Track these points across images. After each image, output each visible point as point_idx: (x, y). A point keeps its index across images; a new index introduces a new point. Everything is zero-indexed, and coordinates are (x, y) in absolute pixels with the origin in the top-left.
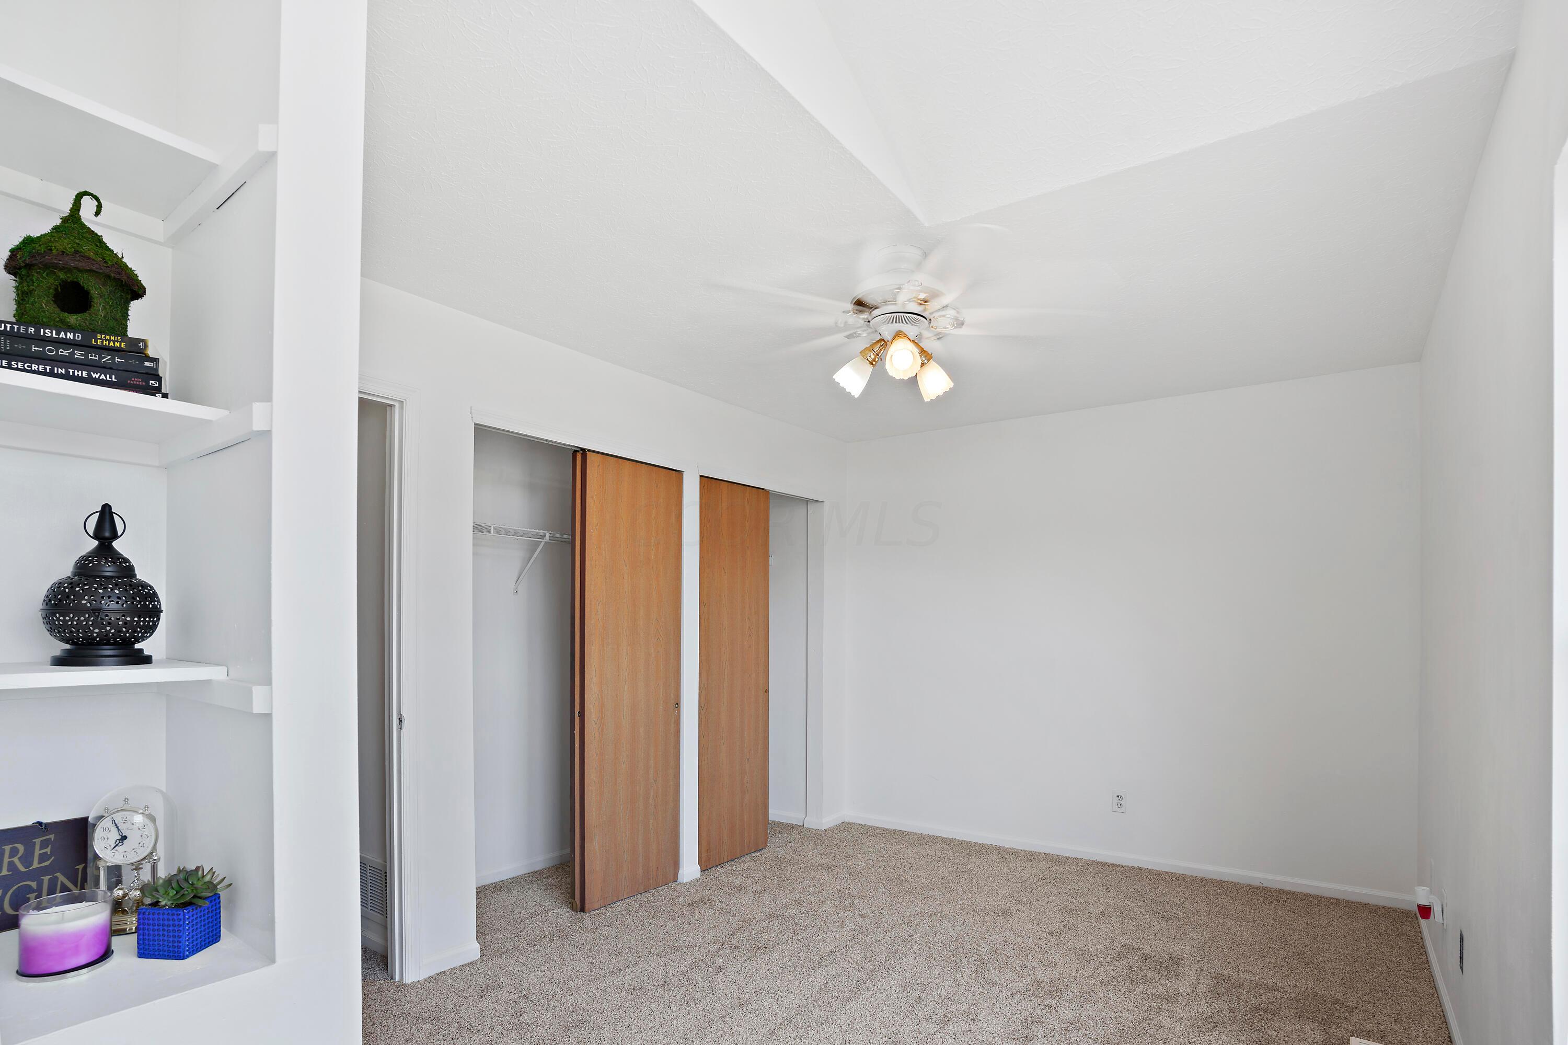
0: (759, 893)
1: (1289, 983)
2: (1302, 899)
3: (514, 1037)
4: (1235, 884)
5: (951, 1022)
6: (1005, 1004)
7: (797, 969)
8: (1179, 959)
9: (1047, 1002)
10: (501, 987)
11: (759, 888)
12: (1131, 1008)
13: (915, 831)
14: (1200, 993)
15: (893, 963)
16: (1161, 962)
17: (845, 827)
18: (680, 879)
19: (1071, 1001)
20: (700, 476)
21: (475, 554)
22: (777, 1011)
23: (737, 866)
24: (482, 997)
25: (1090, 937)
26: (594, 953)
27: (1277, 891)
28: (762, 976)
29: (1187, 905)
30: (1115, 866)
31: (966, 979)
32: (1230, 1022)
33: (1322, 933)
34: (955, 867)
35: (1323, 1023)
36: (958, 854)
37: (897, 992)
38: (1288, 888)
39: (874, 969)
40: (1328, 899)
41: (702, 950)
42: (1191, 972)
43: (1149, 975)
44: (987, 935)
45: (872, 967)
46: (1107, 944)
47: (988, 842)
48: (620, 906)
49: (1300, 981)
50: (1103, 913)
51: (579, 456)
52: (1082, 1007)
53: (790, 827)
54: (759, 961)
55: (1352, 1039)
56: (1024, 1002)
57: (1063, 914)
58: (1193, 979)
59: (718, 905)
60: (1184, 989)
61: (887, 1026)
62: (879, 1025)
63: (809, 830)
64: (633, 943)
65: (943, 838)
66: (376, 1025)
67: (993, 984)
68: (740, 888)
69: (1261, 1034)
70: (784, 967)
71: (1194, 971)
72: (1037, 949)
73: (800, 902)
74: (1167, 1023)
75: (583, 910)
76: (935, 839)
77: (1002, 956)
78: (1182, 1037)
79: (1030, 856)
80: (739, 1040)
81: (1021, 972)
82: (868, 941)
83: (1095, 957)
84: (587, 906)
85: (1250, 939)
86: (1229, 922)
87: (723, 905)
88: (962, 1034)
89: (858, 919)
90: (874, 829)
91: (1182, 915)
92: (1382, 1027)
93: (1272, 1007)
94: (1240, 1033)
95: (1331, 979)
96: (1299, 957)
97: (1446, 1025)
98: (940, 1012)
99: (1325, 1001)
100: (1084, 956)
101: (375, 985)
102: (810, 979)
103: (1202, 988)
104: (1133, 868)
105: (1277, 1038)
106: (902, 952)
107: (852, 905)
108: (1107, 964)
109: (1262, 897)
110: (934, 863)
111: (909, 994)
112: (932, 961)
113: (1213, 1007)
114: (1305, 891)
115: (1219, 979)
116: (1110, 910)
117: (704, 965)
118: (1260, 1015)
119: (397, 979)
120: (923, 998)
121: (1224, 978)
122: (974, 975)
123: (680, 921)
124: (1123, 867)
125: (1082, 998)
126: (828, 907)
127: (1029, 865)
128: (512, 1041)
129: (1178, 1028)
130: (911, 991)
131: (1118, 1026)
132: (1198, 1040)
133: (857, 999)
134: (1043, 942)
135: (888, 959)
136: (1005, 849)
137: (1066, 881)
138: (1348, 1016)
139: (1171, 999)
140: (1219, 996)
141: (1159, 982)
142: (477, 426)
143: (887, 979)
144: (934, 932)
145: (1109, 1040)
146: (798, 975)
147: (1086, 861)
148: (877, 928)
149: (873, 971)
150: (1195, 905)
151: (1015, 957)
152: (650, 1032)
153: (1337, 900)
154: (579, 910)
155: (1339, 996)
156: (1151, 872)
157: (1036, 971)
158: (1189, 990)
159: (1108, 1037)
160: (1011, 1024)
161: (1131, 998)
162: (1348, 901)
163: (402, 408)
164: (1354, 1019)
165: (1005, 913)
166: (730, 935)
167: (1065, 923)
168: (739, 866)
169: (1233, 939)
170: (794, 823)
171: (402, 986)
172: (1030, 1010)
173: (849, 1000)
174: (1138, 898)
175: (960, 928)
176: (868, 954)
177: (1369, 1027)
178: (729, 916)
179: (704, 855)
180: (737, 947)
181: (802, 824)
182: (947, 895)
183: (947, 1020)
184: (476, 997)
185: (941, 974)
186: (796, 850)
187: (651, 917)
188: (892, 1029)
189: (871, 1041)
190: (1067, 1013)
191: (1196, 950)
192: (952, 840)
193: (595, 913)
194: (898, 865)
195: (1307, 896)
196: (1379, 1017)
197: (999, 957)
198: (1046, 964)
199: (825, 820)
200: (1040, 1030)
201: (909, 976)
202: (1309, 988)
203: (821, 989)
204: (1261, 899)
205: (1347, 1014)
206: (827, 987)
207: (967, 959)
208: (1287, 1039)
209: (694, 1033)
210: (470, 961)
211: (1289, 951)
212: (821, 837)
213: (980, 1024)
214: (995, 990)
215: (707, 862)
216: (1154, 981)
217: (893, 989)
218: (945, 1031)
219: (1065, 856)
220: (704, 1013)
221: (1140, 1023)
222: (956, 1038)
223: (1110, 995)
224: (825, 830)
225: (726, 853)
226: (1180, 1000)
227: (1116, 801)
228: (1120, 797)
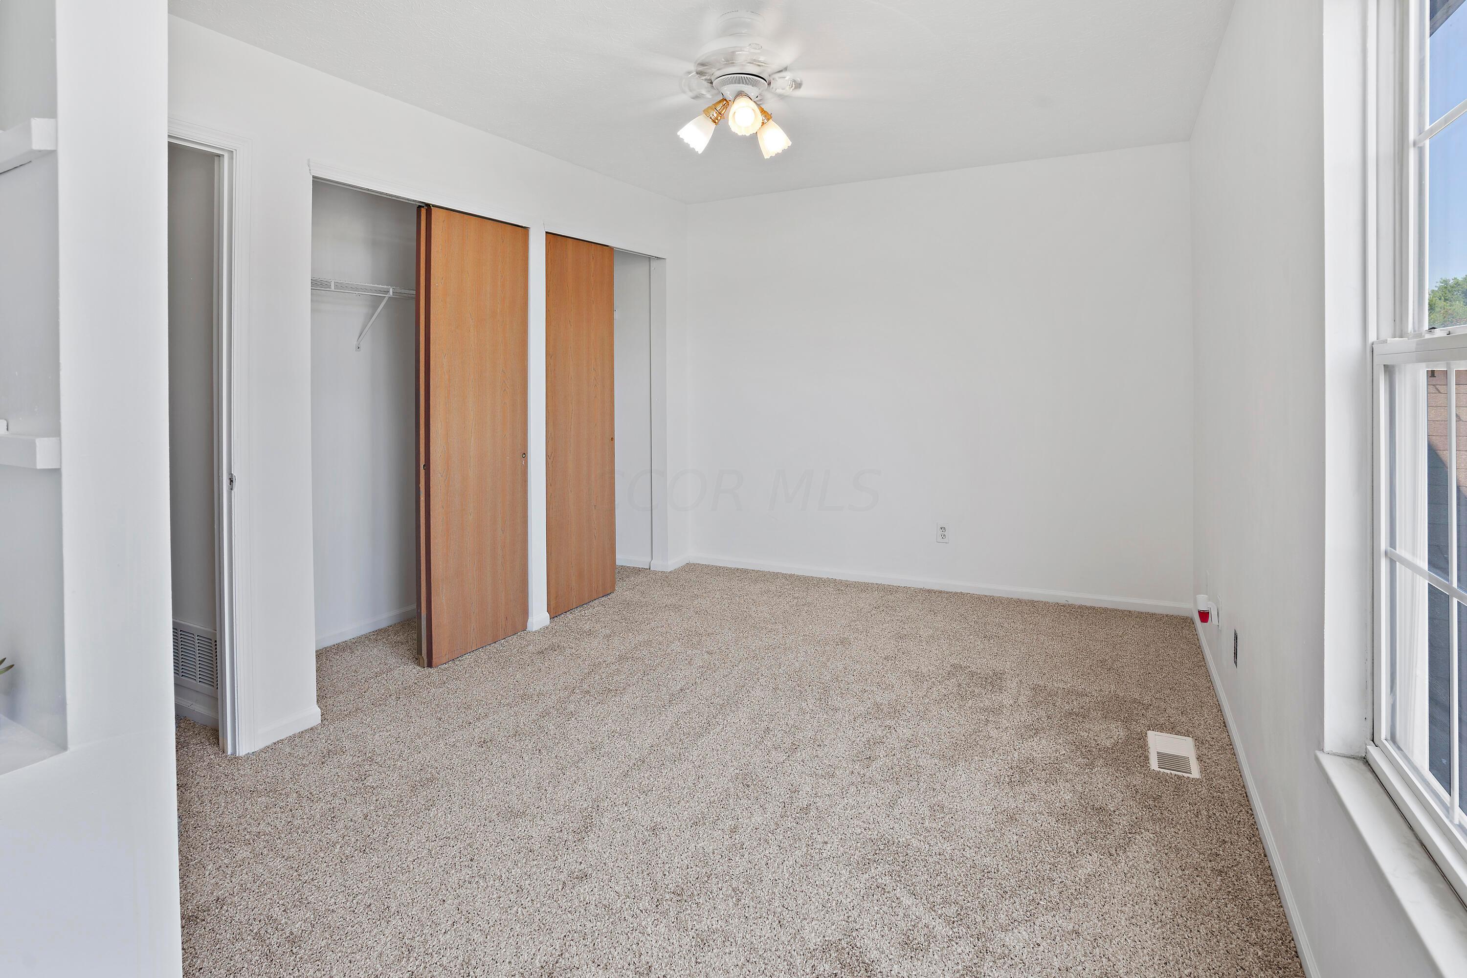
0: (608, 637)
1: (1095, 688)
2: (1101, 613)
3: (359, 802)
4: (1045, 603)
5: (799, 750)
6: (848, 728)
7: (648, 709)
8: (1001, 674)
9: (887, 723)
10: (344, 751)
11: (608, 632)
12: (962, 723)
13: (756, 569)
14: (1022, 704)
15: (741, 696)
16: (986, 678)
17: (690, 568)
18: (529, 629)
19: (908, 720)
22: (630, 752)
23: (586, 612)
24: (323, 763)
25: (922, 659)
26: (442, 708)
27: (1080, 607)
28: (614, 718)
29: (1006, 625)
30: (941, 592)
31: (811, 706)
32: (1048, 728)
33: (1119, 642)
34: (796, 601)
35: (1127, 721)
36: (797, 589)
37: (746, 724)
38: (1089, 604)
39: (724, 703)
40: (1123, 611)
41: (553, 697)
42: (1012, 685)
43: (977, 691)
44: (829, 664)
45: (721, 702)
46: (937, 664)
47: (825, 576)
48: (468, 659)
49: (1104, 685)
50: (932, 636)
52: (919, 725)
53: (637, 571)
54: (610, 704)
55: (1149, 732)
56: (865, 725)
57: (897, 639)
58: (1015, 691)
59: (568, 651)
60: (1008, 702)
61: (738, 759)
62: (730, 758)
63: (655, 573)
64: (483, 694)
65: (783, 574)
66: (205, 804)
67: (836, 710)
68: (590, 633)
69: (1075, 736)
70: (635, 708)
71: (1015, 684)
72: (875, 674)
73: (648, 643)
74: (994, 733)
75: (430, 665)
76: (775, 575)
77: (844, 682)
78: (1008, 745)
79: (864, 587)
80: (593, 784)
81: (862, 697)
82: (716, 677)
83: (928, 678)
84: (434, 661)
85: (1061, 652)
86: (1042, 638)
87: (574, 651)
88: (810, 761)
89: (706, 656)
90: (718, 568)
91: (1002, 633)
92: (1172, 720)
93: (1082, 710)
94: (1057, 737)
95: (1129, 681)
96: (1102, 664)
98: (788, 741)
99: (1125, 701)
100: (918, 677)
101: (204, 761)
102: (661, 718)
103: (1022, 699)
104: (956, 593)
105: (1088, 738)
106: (749, 685)
107: (699, 643)
108: (939, 683)
109: (1068, 613)
110: (775, 598)
111: (757, 725)
112: (778, 692)
113: (1033, 716)
114: (1104, 605)
115: (1035, 689)
116: (939, 633)
117: (556, 712)
118: (1073, 719)
119: (229, 752)
120: (771, 728)
121: (1041, 688)
122: (818, 702)
123: (530, 670)
124: (947, 593)
125: (918, 717)
126: (676, 646)
127: (863, 595)
128: (356, 806)
129: (1004, 737)
130: (759, 723)
131: (952, 740)
132: (1021, 746)
133: (708, 734)
134: (880, 667)
135: (736, 692)
136: (841, 582)
137: (898, 609)
139: (997, 711)
140: (1038, 704)
141: (985, 696)
143: (736, 712)
144: (778, 663)
145: (944, 754)
146: (649, 714)
147: (915, 589)
148: (724, 663)
149: (722, 706)
150: (1012, 624)
151: (855, 683)
152: (502, 784)
153: (1130, 612)
154: (426, 665)
155: (1137, 696)
156: (972, 596)
157: (875, 695)
158: (1011, 702)
159: (943, 751)
160: (855, 747)
161: (962, 713)
162: (1139, 613)
164: (1149, 715)
165: (843, 642)
166: (581, 680)
167: (899, 647)
168: (588, 611)
169: (1046, 652)
170: (641, 567)
171: (235, 759)
172: (871, 732)
173: (700, 735)
174: (962, 621)
175: (803, 659)
176: (717, 689)
177: (1162, 721)
178: (579, 661)
179: (553, 602)
180: (588, 691)
181: (648, 567)
182: (789, 628)
183: (794, 748)
184: (316, 764)
185: (787, 704)
186: (643, 593)
187: (501, 667)
188: (743, 761)
189: (723, 775)
190: (906, 732)
191: (1016, 665)
192: (791, 576)
193: (442, 667)
194: (742, 602)
195: (1105, 610)
196: (1170, 711)
197: (840, 684)
198: (884, 688)
199: (670, 563)
200: (882, 751)
201: (757, 708)
202: (1112, 691)
203: (672, 727)
204: (1068, 615)
205: (1144, 712)
206: (678, 725)
207: (810, 687)
208: (1096, 738)
209: (548, 781)
210: (310, 727)
211: (1093, 660)
212: (665, 578)
213: (826, 749)
214: (839, 715)
215: (555, 610)
216: (981, 696)
217: (742, 721)
218: (794, 759)
219: (895, 585)
220: (557, 760)
221: (971, 735)
222: (804, 765)
223: (943, 712)
224: (671, 572)
225: (574, 599)
226: (1004, 712)
227: (940, 532)
228: (943, 529)
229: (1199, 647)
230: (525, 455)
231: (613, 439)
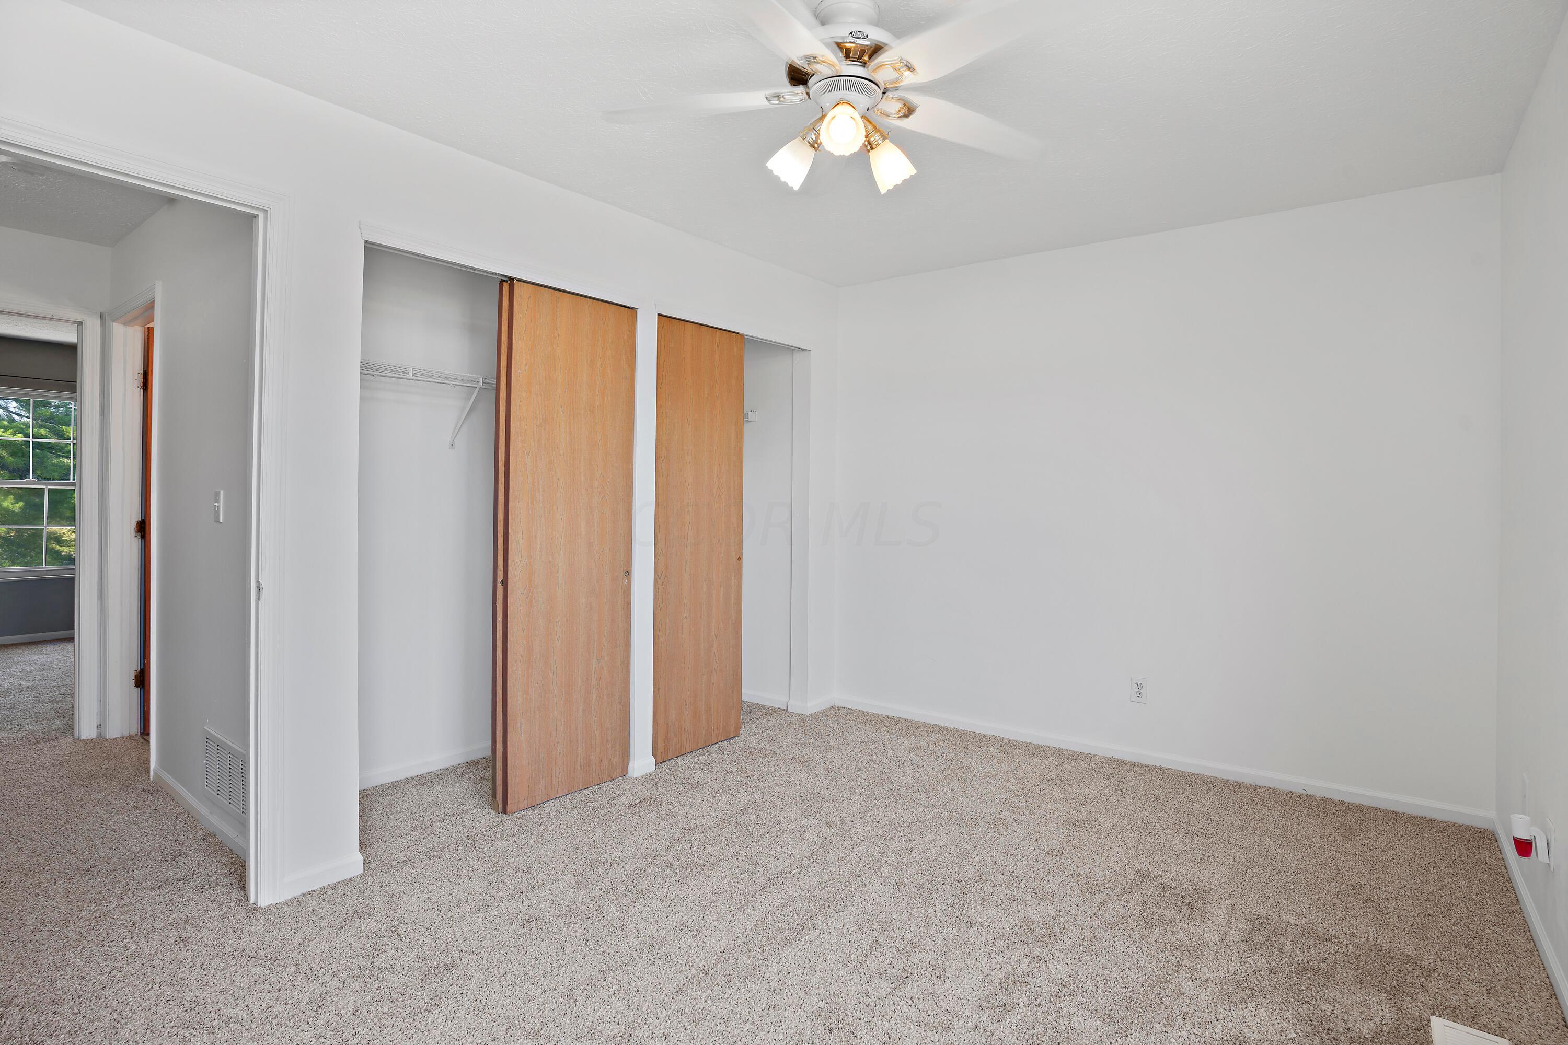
0: (715, 792)
1: (1344, 929)
2: (1354, 812)
3: (357, 988)
4: (1274, 791)
5: (910, 980)
6: (983, 954)
7: (734, 896)
8: (1205, 892)
9: (1038, 951)
10: (371, 914)
11: (718, 786)
12: (1142, 964)
13: (910, 718)
14: (1232, 943)
15: (853, 890)
16: (1183, 897)
17: (834, 711)
18: (630, 774)
19: (1066, 952)
20: (658, 315)
21: (362, 398)
22: (695, 957)
23: (700, 758)
24: (342, 928)
25: (1098, 859)
26: (498, 869)
27: (1323, 800)
28: (689, 905)
29: (1217, 818)
30: (1134, 764)
31: (939, 914)
32: (1270, 989)
33: (1381, 858)
34: (949, 763)
35: (1395, 993)
36: (954, 747)
37: (850, 932)
38: (1336, 797)
39: (828, 898)
40: (1386, 812)
41: (628, 867)
42: (1219, 910)
43: (1168, 915)
44: (974, 854)
45: (826, 896)
46: (1117, 869)
47: (990, 733)
48: (550, 806)
49: (1359, 927)
50: (1115, 826)
51: (506, 286)
52: (1080, 961)
53: (772, 711)
54: (692, 884)
55: (1433, 1018)
56: (1006, 952)
57: (1068, 826)
58: (1223, 921)
59: (665, 807)
60: (1212, 937)
61: (827, 984)
62: (817, 982)
63: (792, 715)
64: (550, 855)
65: (940, 727)
66: (195, 968)
67: (971, 923)
68: (696, 786)
69: (1312, 1008)
70: (719, 893)
71: (1224, 909)
72: (1031, 875)
73: (759, 805)
74: (1188, 987)
75: (505, 811)
76: (931, 728)
77: (988, 882)
78: (1207, 1011)
79: (1035, 751)
80: (636, 999)
81: (1009, 907)
82: (828, 858)
83: (1102, 888)
84: (509, 807)
85: (1293, 865)
86: (1267, 842)
87: (671, 807)
88: (921, 999)
89: (823, 829)
90: (865, 714)
91: (1210, 830)
92: (1472, 1001)
93: (1324, 966)
94: (1283, 1006)
95: (1398, 925)
96: (1354, 891)
97: (1556, 998)
98: (899, 964)
99: (1392, 958)
100: (1089, 886)
101: (221, 909)
102: (746, 912)
103: (1234, 936)
104: (1154, 767)
105: (1333, 1016)
106: (867, 875)
107: (820, 809)
108: (1116, 898)
109: (1305, 807)
110: (926, 757)
111: (864, 936)
112: (901, 888)
113: (1248, 965)
114: (1358, 801)
115: (1257, 923)
116: (1125, 822)
117: (624, 888)
118: (1309, 978)
119: (252, 900)
120: (881, 942)
121: (1261, 921)
122: (950, 909)
123: (613, 827)
124: (1142, 766)
125: (1081, 948)
126: (792, 812)
127: (1034, 762)
128: (351, 994)
129: (1203, 995)
130: (868, 932)
131: (1125, 990)
132: (1228, 1016)
133: (798, 942)
134: (1040, 864)
135: (847, 884)
136: (1009, 741)
137: (1075, 783)
138: (1425, 982)
139: (1194, 950)
140: (1256, 948)
141: (1180, 925)
142: (368, 245)
143: (841, 913)
144: (910, 847)
145: (1112, 1013)
146: (733, 904)
147: (1101, 757)
148: (843, 841)
149: (826, 902)
150: (1226, 818)
151: (1003, 885)
152: (527, 984)
153: (1397, 814)
154: (500, 810)
155: (1410, 951)
156: (1175, 773)
157: (1027, 906)
158: (1217, 938)
159: (1110, 1008)
160: (987, 984)
161: (1143, 948)
162: (1410, 816)
163: (266, 218)
164: (1432, 986)
165: (999, 824)
166: (667, 846)
167: (1069, 838)
168: (701, 758)
169: (1272, 865)
170: (777, 707)
171: (256, 909)
172: (1013, 964)
173: (787, 942)
174: (1158, 807)
175: (942, 844)
176: (826, 877)
177: (1454, 1000)
178: (673, 821)
179: (660, 745)
180: (671, 863)
181: (785, 708)
182: (934, 799)
183: (905, 976)
184: (334, 928)
185: (909, 907)
186: (771, 739)
187: (582, 821)
188: (833, 988)
189: (803, 1007)
190: (1058, 969)
191: (1227, 880)
192: (950, 730)
193: (518, 814)
194: (884, 759)
195: (1360, 808)
196: (1467, 986)
197: (983, 885)
198: (1041, 897)
199: (811, 705)
200: (1023, 995)
201: (870, 909)
202: (1371, 939)
203: (756, 926)
204: (1305, 811)
205: (1423, 979)
206: (764, 924)
207: (944, 886)
208: (1346, 1018)
209: (582, 988)
210: (349, 877)
211: (1342, 883)
212: (803, 723)
213: (947, 984)
214: (974, 932)
215: (662, 755)
216: (1173, 923)
217: (846, 927)
218: (901, 993)
219: (1076, 750)
220: (603, 958)
221: (1153, 986)
222: (913, 1005)
223: (1117, 943)
224: (810, 716)
225: (688, 743)
226: (1205, 953)
227: (1135, 689)
228: (1139, 685)
229: (1509, 880)
230: (628, 573)
231: (739, 558)
